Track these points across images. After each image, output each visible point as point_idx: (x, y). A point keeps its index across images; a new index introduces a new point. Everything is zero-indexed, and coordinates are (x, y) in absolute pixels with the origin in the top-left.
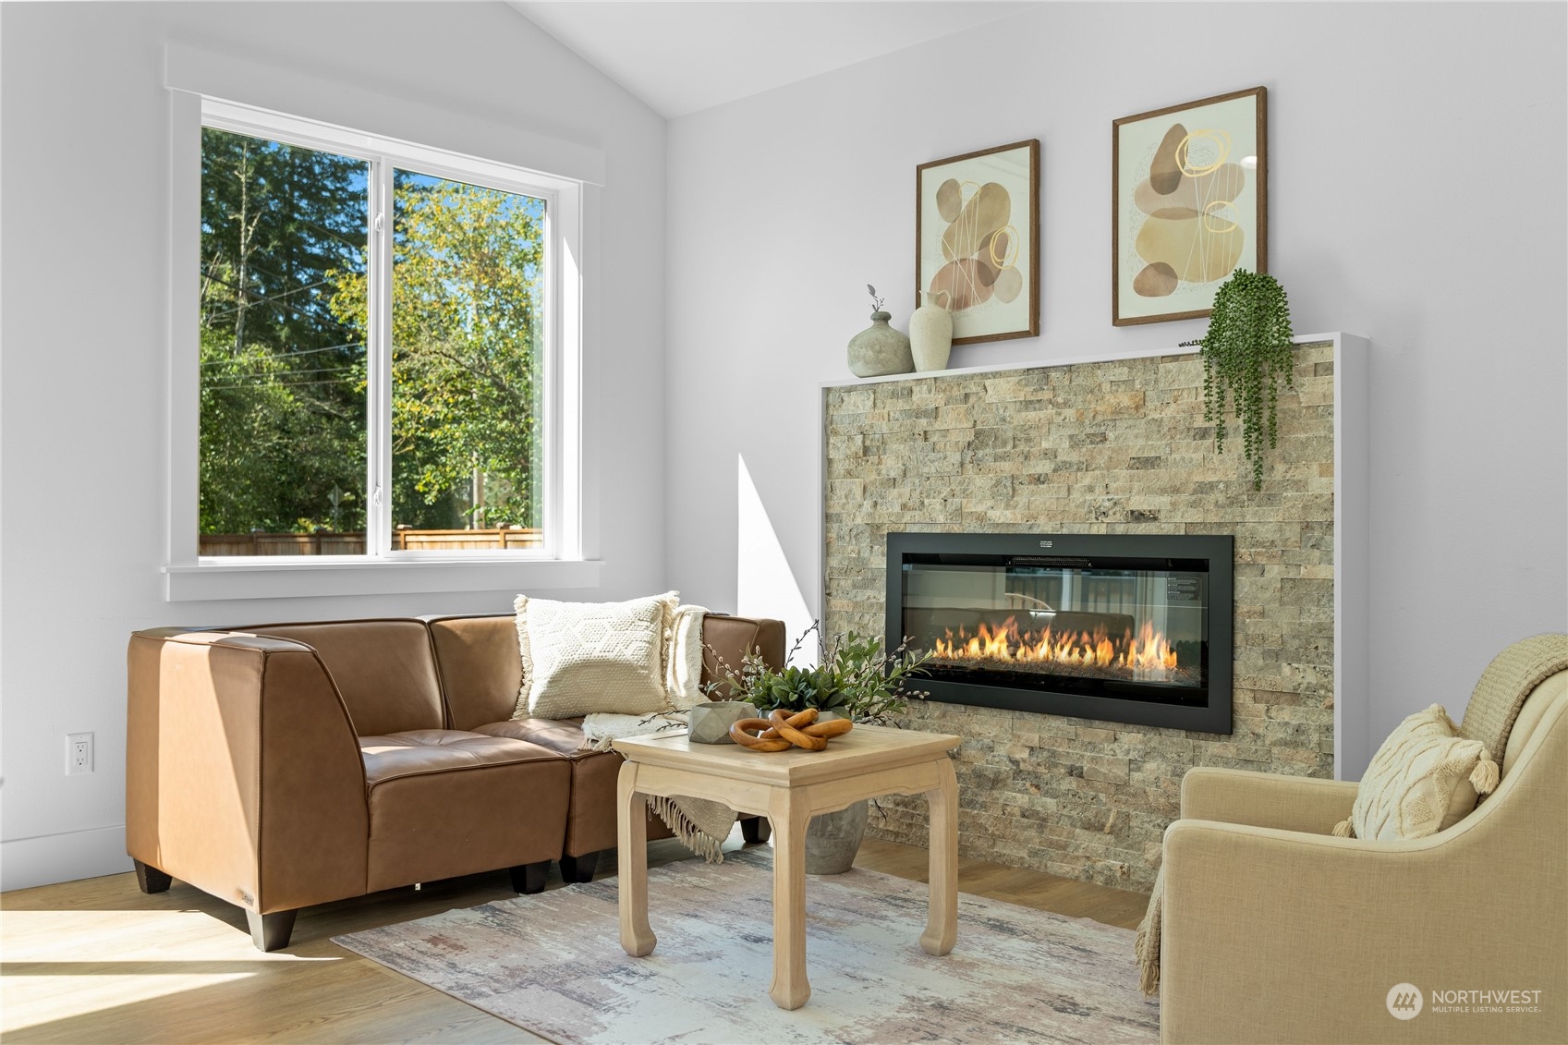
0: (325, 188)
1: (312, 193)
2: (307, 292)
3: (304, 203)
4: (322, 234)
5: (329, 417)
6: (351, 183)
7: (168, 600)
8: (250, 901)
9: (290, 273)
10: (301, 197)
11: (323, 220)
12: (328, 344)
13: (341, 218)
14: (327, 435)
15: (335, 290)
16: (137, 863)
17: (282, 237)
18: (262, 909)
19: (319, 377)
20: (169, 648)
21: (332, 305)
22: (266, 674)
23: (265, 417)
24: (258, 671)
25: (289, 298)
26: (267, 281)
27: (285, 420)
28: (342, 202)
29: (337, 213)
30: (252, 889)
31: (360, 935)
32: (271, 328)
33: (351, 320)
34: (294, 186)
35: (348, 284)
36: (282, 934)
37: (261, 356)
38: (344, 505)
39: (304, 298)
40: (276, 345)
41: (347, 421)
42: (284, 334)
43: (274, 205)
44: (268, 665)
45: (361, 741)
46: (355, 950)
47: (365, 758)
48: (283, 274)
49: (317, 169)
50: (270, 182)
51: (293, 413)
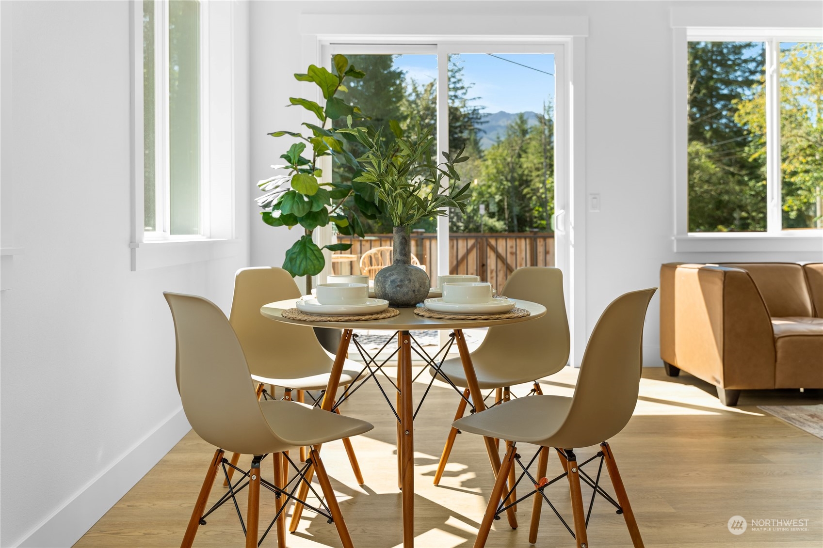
0: (729, 60)
1: (722, 63)
2: (720, 114)
3: (718, 69)
4: (728, 83)
5: (733, 174)
6: (743, 54)
7: (675, 250)
8: (718, 382)
9: (712, 105)
10: (717, 67)
11: (728, 76)
12: (731, 138)
13: (739, 73)
14: (731, 185)
15: (737, 110)
16: (665, 363)
17: (707, 88)
18: (725, 386)
19: (728, 154)
20: (679, 270)
21: (736, 118)
22: (726, 282)
23: (700, 177)
24: (721, 280)
25: (712, 118)
26: (700, 110)
27: (710, 178)
28: (739, 65)
29: (735, 71)
30: (720, 376)
31: (772, 407)
32: (702, 133)
33: (745, 124)
34: (713, 61)
35: (744, 106)
36: (733, 399)
37: (698, 147)
38: (742, 219)
39: (719, 116)
40: (705, 141)
41: (742, 176)
42: (708, 135)
43: (703, 73)
44: (726, 277)
45: (772, 318)
46: (770, 413)
47: (773, 325)
48: (708, 105)
49: (725, 51)
50: (701, 62)
51: (714, 174)
